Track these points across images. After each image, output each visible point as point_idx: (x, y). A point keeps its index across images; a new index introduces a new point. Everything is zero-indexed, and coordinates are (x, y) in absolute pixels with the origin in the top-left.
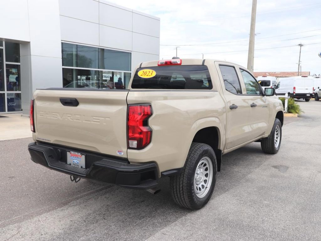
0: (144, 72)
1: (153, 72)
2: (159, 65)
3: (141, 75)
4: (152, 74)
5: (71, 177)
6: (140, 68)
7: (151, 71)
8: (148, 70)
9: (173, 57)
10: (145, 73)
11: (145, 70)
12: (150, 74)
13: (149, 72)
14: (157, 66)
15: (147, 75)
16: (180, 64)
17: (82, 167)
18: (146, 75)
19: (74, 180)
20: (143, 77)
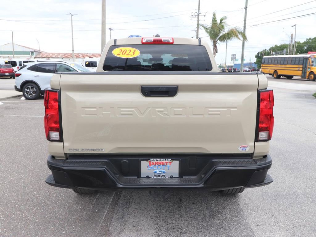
0: (121, 50)
1: (135, 51)
2: (142, 43)
3: (118, 54)
4: (134, 53)
6: (114, 45)
7: (132, 49)
8: (128, 49)
9: (157, 34)
10: (124, 52)
11: (124, 49)
12: (132, 53)
13: (130, 51)
14: (141, 44)
15: (127, 55)
16: (172, 43)
18: (126, 54)
20: (121, 56)
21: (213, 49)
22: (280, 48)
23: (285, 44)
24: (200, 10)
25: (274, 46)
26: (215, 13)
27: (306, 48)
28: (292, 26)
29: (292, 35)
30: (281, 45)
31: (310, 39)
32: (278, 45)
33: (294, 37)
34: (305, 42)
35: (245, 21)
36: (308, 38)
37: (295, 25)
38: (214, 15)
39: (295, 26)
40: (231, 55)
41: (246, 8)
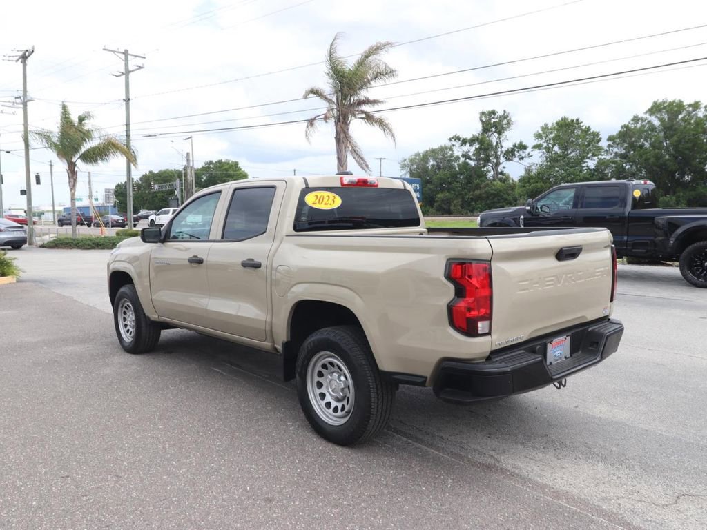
0: (317, 196)
1: (334, 197)
2: (343, 185)
3: (314, 203)
4: (333, 201)
5: (555, 385)
6: (306, 188)
7: (331, 195)
8: (325, 194)
10: (320, 200)
11: (319, 193)
12: (331, 201)
13: (329, 197)
14: (340, 186)
15: (326, 204)
16: (377, 186)
17: (566, 357)
18: (324, 202)
19: (560, 385)
20: (318, 206)
21: (69, 178)
22: (159, 178)
23: (167, 170)
24: (28, 94)
25: (148, 173)
26: (65, 104)
27: (205, 178)
28: (186, 139)
29: (188, 154)
30: (160, 171)
31: (211, 162)
32: (156, 171)
33: (191, 158)
34: (203, 167)
35: (128, 125)
36: (208, 160)
37: (191, 137)
38: (64, 107)
39: (190, 140)
40: (104, 191)
41: (127, 101)
